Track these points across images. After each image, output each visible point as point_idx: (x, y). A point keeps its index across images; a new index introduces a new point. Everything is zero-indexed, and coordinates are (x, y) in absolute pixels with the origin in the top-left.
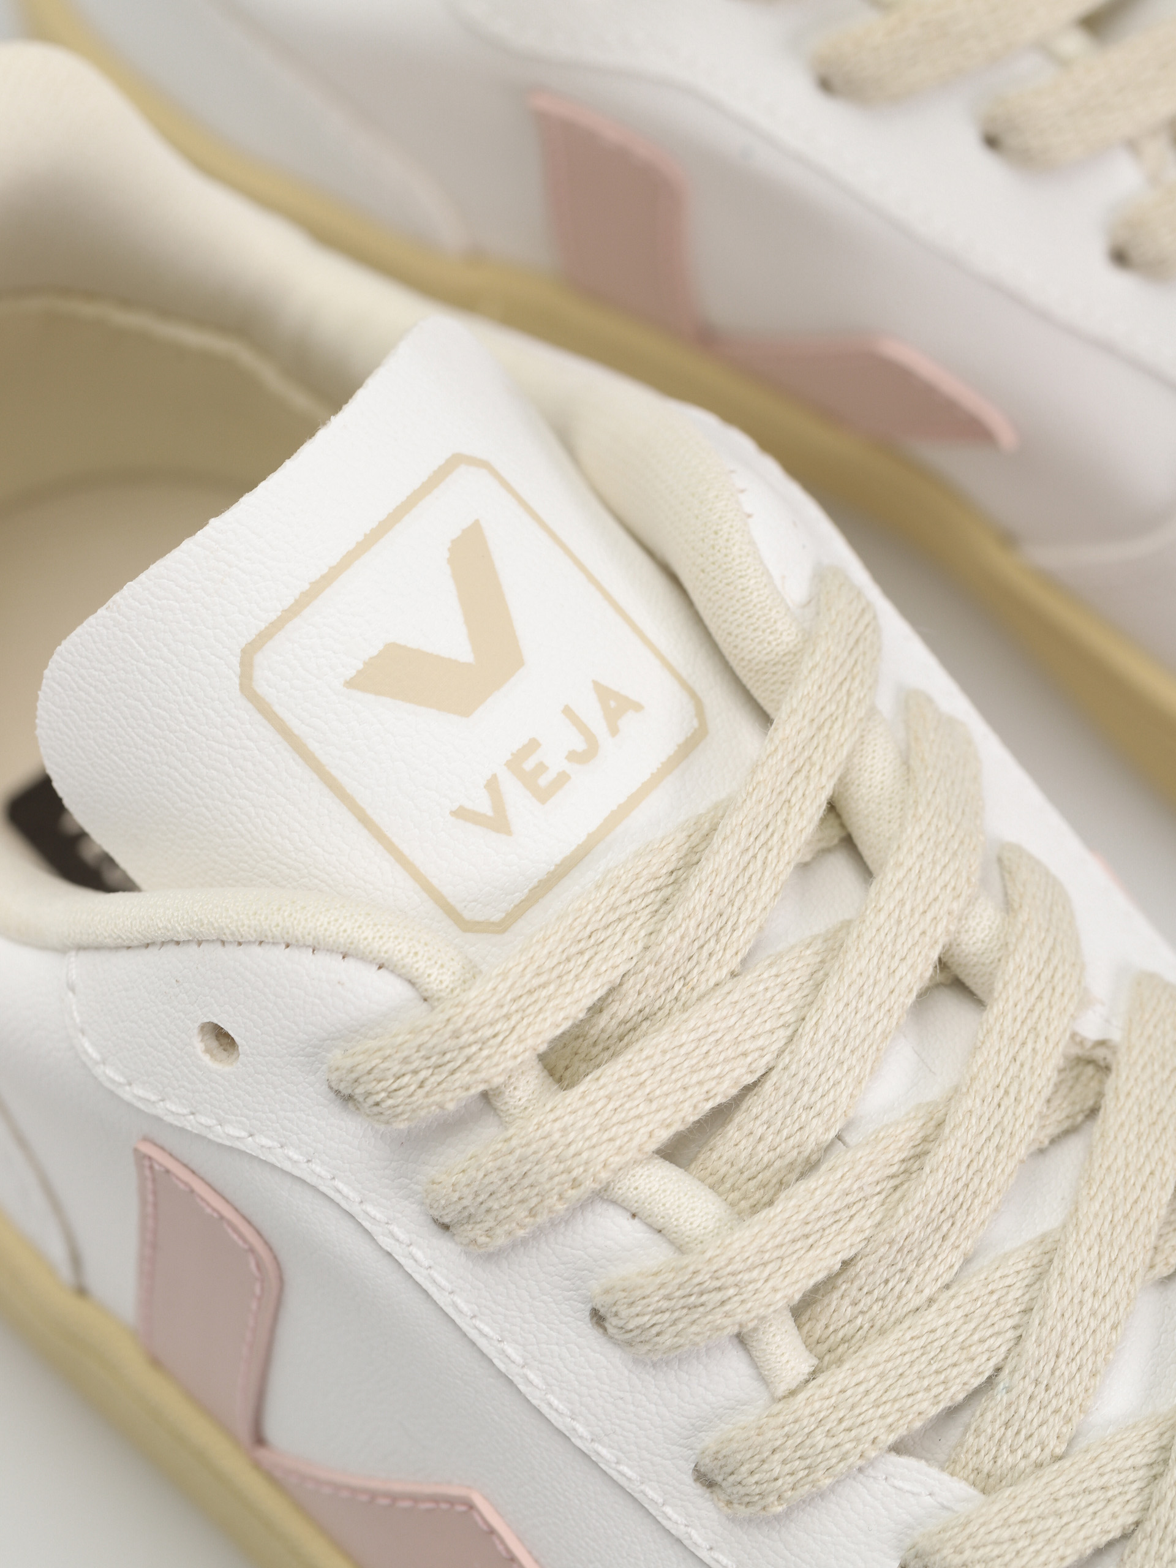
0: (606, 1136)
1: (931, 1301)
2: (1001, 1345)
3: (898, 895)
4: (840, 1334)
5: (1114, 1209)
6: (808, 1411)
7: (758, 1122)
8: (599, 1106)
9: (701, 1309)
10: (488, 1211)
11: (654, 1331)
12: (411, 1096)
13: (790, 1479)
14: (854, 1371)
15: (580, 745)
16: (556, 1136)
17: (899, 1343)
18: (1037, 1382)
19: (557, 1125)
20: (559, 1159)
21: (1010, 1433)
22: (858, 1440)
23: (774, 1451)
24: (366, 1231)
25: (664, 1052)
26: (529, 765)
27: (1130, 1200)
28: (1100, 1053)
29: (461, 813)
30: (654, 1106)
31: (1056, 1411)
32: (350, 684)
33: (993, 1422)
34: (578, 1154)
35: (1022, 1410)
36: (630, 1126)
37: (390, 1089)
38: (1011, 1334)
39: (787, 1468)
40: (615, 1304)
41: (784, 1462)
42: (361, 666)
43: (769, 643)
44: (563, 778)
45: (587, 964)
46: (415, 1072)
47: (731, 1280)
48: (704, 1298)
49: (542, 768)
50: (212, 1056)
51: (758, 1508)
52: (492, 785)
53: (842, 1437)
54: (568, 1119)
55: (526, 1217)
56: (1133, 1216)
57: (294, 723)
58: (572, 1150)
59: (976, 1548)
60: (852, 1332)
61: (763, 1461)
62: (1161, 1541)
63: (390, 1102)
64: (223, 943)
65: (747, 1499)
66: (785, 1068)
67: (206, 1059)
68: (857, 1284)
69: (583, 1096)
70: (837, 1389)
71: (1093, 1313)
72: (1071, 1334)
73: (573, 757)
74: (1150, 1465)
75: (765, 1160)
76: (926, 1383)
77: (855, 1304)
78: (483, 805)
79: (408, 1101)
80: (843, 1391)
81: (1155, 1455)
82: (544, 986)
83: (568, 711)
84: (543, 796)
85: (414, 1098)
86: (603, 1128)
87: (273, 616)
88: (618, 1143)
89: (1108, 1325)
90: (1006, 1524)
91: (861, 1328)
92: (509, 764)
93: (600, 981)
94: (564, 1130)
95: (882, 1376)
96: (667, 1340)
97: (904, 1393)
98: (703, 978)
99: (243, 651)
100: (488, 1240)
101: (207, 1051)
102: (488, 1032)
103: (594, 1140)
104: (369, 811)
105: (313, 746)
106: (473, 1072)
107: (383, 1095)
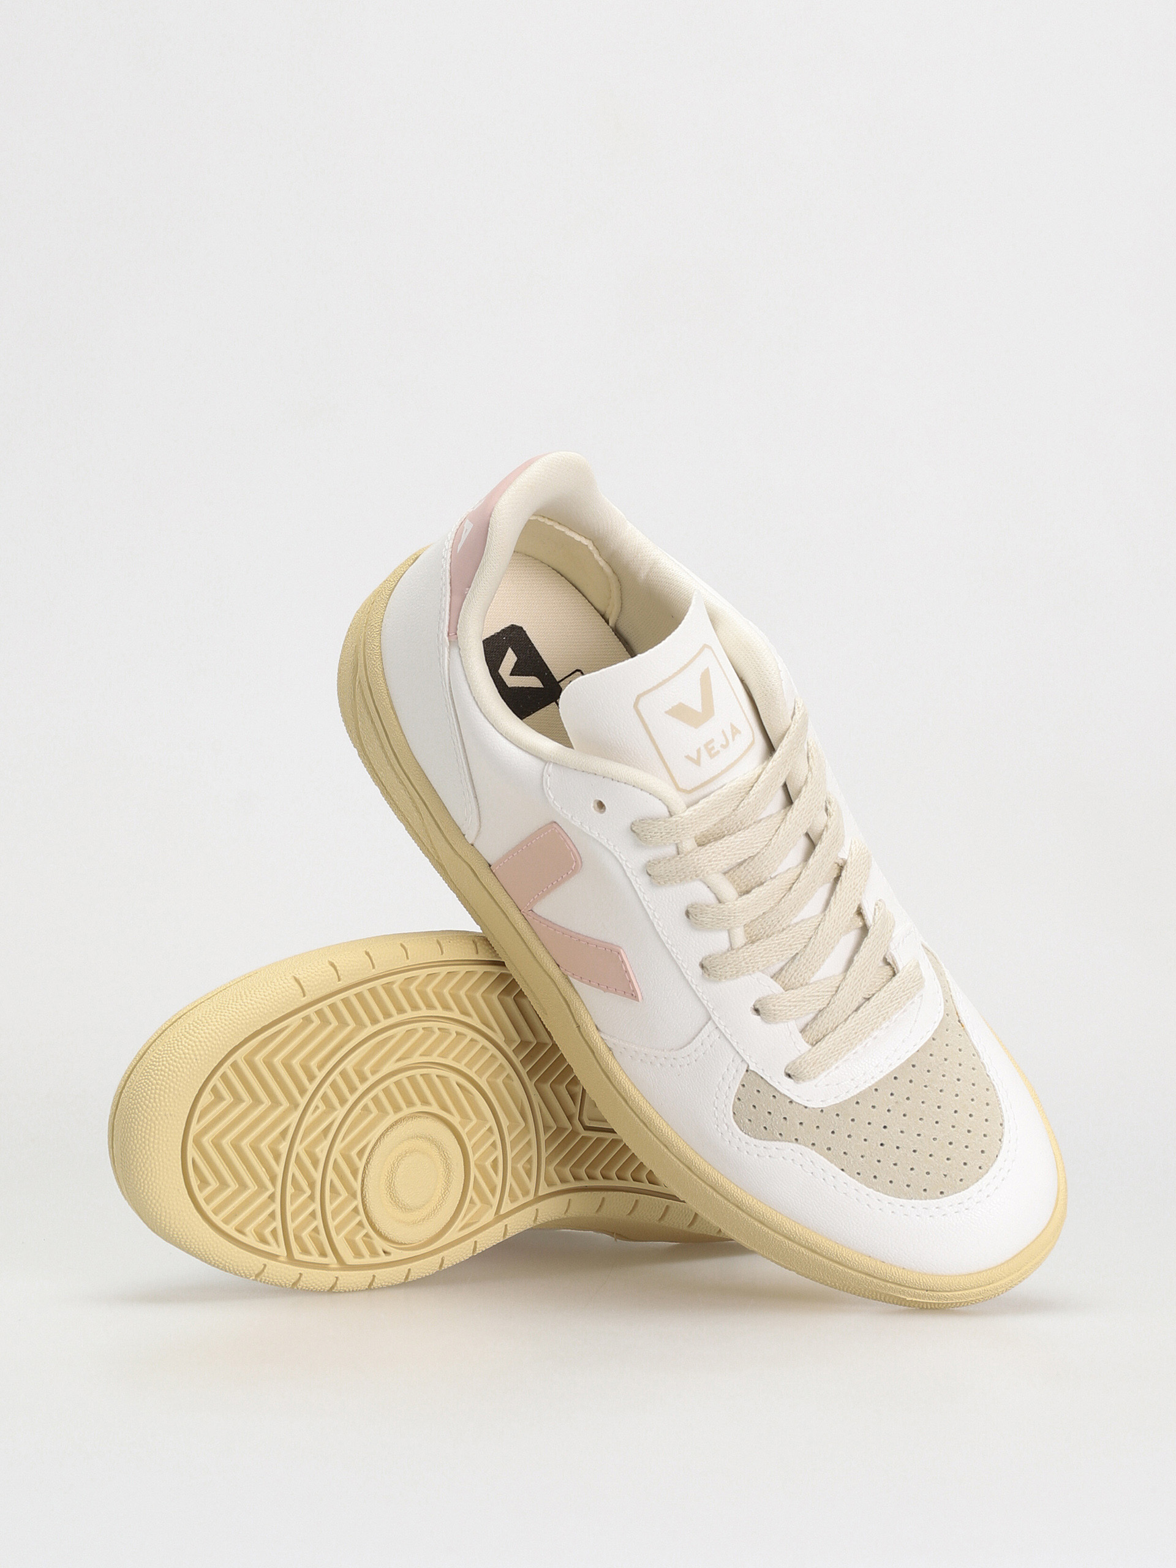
0: (709, 864)
1: (783, 929)
2: (800, 947)
3: (803, 807)
5: (840, 913)
6: (742, 955)
7: (751, 868)
8: (710, 854)
9: (722, 920)
10: (668, 876)
11: (706, 923)
12: (657, 839)
13: (731, 973)
14: (758, 946)
15: (724, 743)
16: (695, 860)
17: (772, 940)
18: (807, 960)
19: (697, 857)
20: (695, 867)
21: (796, 973)
22: (753, 967)
23: (728, 964)
24: (624, 870)
25: (732, 843)
26: (710, 747)
27: (844, 911)
29: (688, 757)
30: (725, 858)
31: (810, 970)
32: (666, 712)
34: (700, 867)
35: (801, 967)
36: (717, 863)
38: (804, 945)
39: (731, 970)
40: (693, 910)
41: (731, 968)
42: (671, 708)
44: (718, 752)
45: (716, 812)
46: (661, 833)
47: (733, 914)
48: (724, 918)
49: (713, 748)
50: (595, 809)
52: (699, 751)
53: (750, 964)
54: (700, 856)
56: (844, 916)
57: (647, 720)
58: (699, 865)
59: (779, 1006)
60: (758, 934)
61: (724, 966)
62: (831, 1015)
63: (651, 839)
64: (613, 780)
66: (763, 854)
67: (593, 809)
69: (706, 850)
70: (752, 950)
71: (828, 943)
72: (820, 948)
73: (722, 746)
75: (750, 880)
76: (777, 954)
77: (762, 925)
78: (694, 756)
80: (753, 951)
82: (704, 816)
83: (723, 731)
84: (712, 756)
86: (710, 861)
87: (649, 688)
88: (713, 867)
89: (831, 947)
90: (789, 1001)
91: (761, 933)
92: (705, 745)
93: (719, 817)
94: (698, 860)
95: (765, 950)
96: (708, 926)
98: (747, 823)
99: (638, 696)
100: (664, 882)
101: (594, 807)
102: (686, 826)
103: (706, 864)
104: (661, 751)
105: (650, 728)
106: (678, 837)
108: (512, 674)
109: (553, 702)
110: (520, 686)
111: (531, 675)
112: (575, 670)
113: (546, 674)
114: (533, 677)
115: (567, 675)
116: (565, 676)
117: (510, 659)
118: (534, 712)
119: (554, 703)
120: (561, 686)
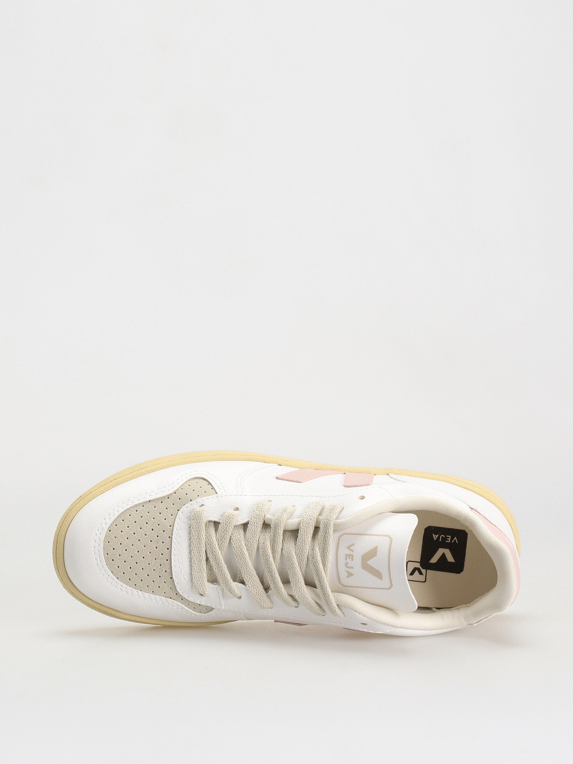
15: (348, 566)
83: (353, 568)
108: (444, 554)
109: (421, 561)
110: (436, 553)
111: (437, 561)
112: (427, 580)
113: (434, 568)
114: (436, 561)
115: (427, 575)
116: (427, 574)
117: (450, 558)
118: (422, 549)
119: (419, 561)
120: (424, 570)
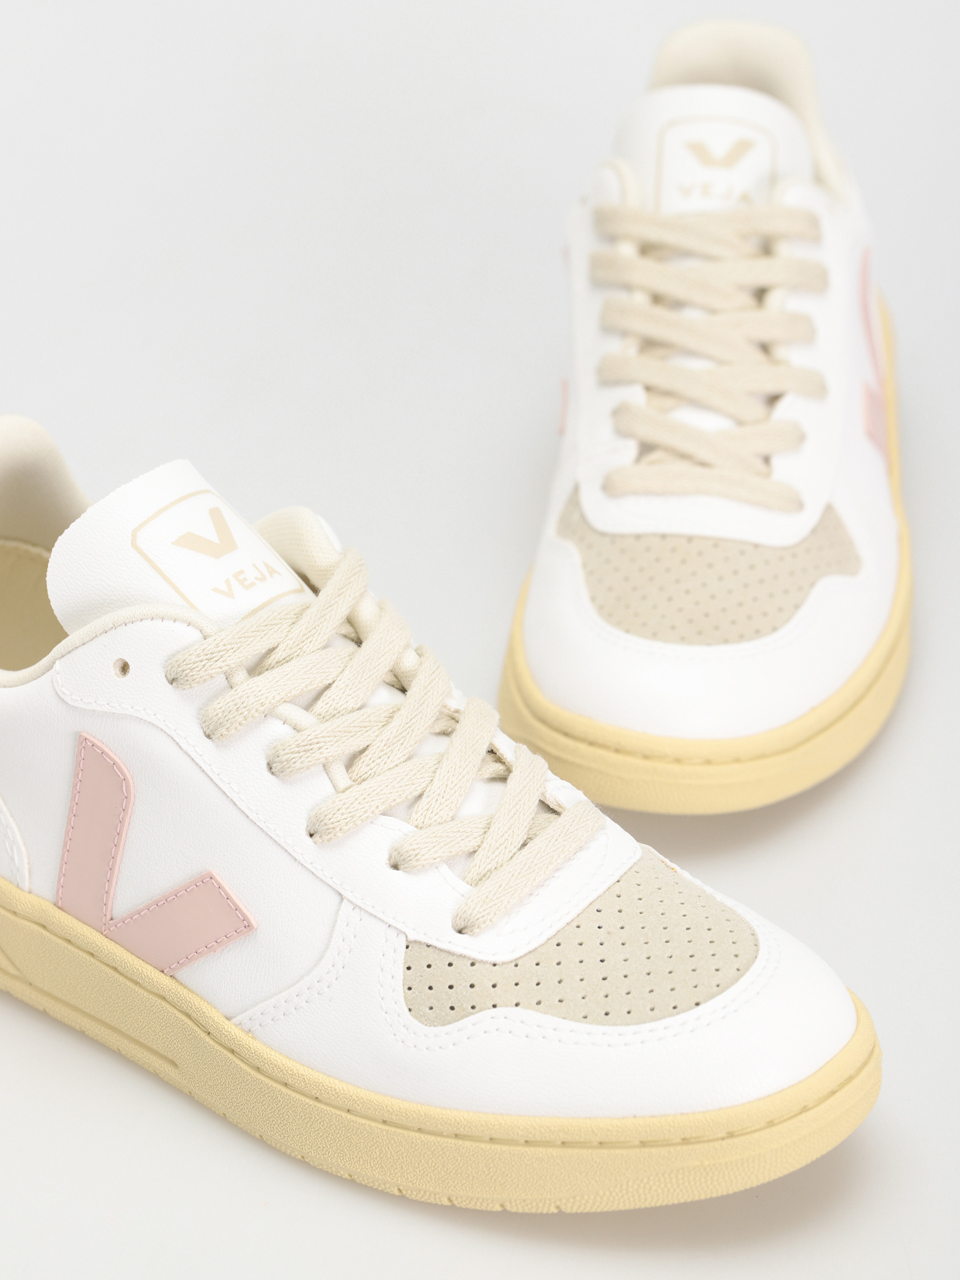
1: (397, 765)
2: (424, 782)
4: (362, 778)
6: (352, 796)
7: (330, 699)
9: (311, 751)
10: (228, 720)
11: (293, 760)
12: (199, 671)
13: (345, 821)
14: (368, 785)
15: (259, 576)
16: (254, 688)
17: (386, 776)
19: (255, 685)
20: (256, 696)
21: (429, 813)
23: (338, 810)
26: (241, 578)
28: (456, 715)
29: (216, 589)
32: (173, 543)
33: (422, 808)
34: (263, 694)
35: (433, 806)
37: (191, 668)
38: (428, 779)
39: (343, 817)
40: (277, 751)
41: (342, 814)
42: (176, 538)
43: (328, 558)
44: (253, 584)
45: (265, 635)
47: (322, 740)
49: (245, 579)
51: (332, 835)
52: (227, 581)
53: (365, 805)
55: (242, 720)
57: (151, 556)
60: (366, 777)
61: (334, 814)
63: (191, 674)
65: (328, 831)
67: (118, 675)
68: (368, 758)
70: (362, 790)
73: (257, 579)
74: (484, 828)
75: (333, 713)
76: (396, 790)
78: (225, 588)
79: (198, 673)
80: (365, 789)
81: (485, 825)
83: (254, 565)
84: (246, 588)
85: (201, 672)
88: (278, 691)
91: (371, 775)
92: (233, 576)
93: (270, 641)
95: (380, 787)
96: (298, 765)
97: (387, 792)
98: (308, 649)
99: (133, 531)
100: (227, 733)
102: (229, 647)
105: (159, 565)
106: (223, 661)
107: (188, 671)
